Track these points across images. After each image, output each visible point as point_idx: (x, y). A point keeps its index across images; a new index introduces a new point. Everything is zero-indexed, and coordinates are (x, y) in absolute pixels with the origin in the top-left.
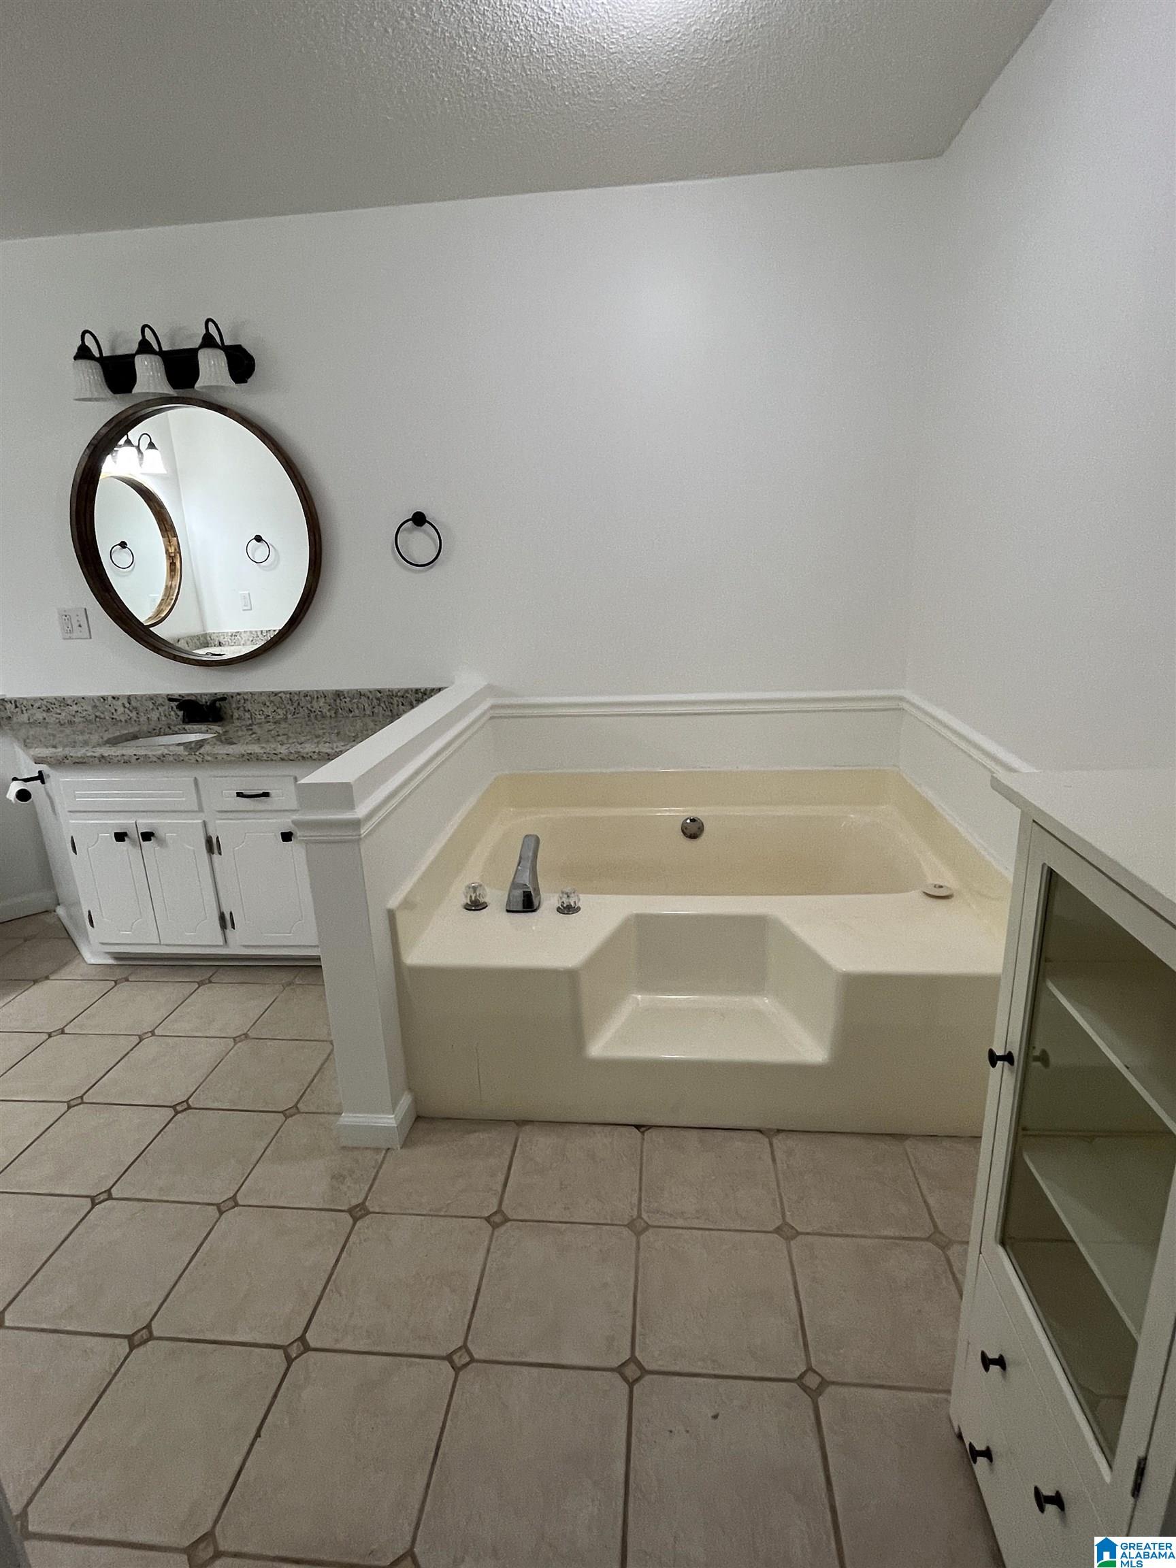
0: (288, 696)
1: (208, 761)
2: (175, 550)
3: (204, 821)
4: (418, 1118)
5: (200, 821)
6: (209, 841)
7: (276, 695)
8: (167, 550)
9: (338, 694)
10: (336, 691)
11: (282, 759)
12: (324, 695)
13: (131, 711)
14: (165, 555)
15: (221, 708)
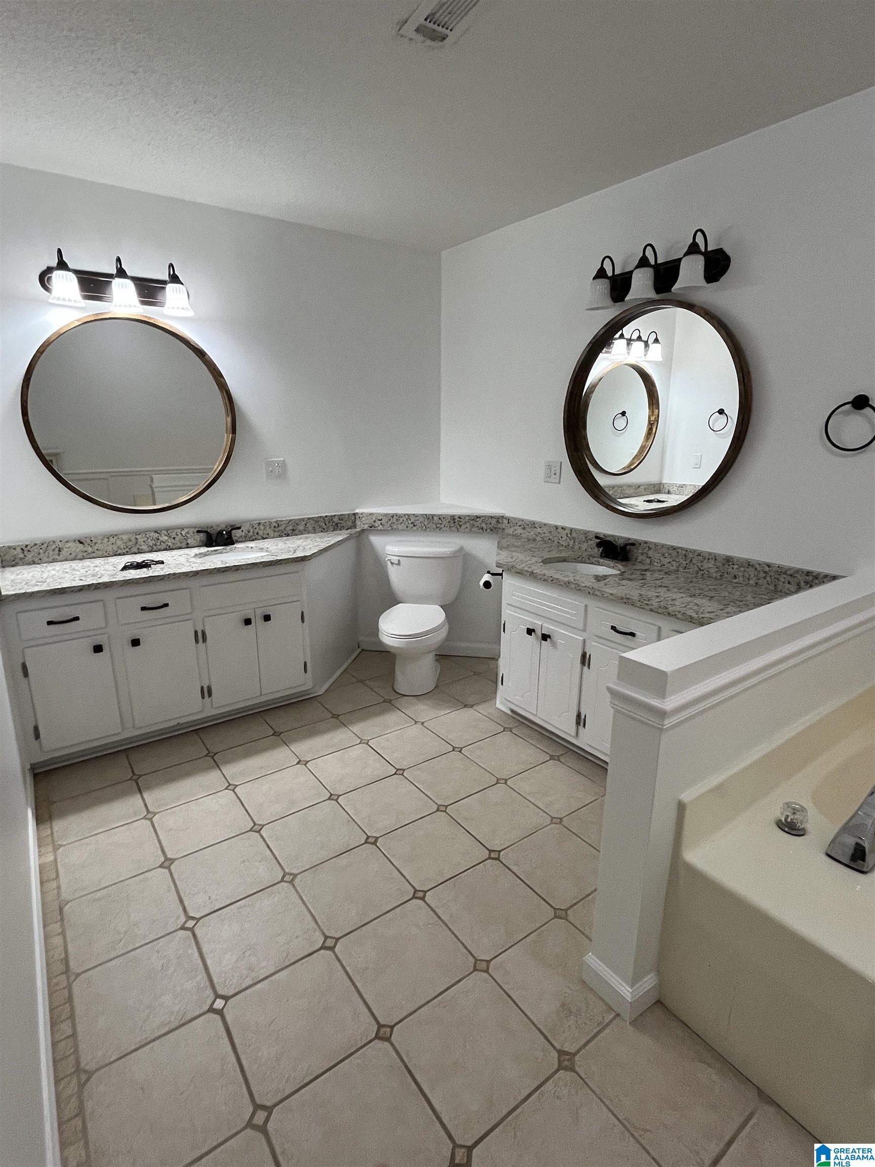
0: (684, 552)
1: (596, 595)
2: (655, 418)
3: (584, 640)
4: (659, 1002)
5: (581, 638)
6: (584, 656)
7: (674, 549)
8: (649, 418)
9: (728, 560)
10: (728, 557)
11: (651, 610)
12: (714, 557)
13: (570, 540)
14: (647, 423)
15: (630, 551)
